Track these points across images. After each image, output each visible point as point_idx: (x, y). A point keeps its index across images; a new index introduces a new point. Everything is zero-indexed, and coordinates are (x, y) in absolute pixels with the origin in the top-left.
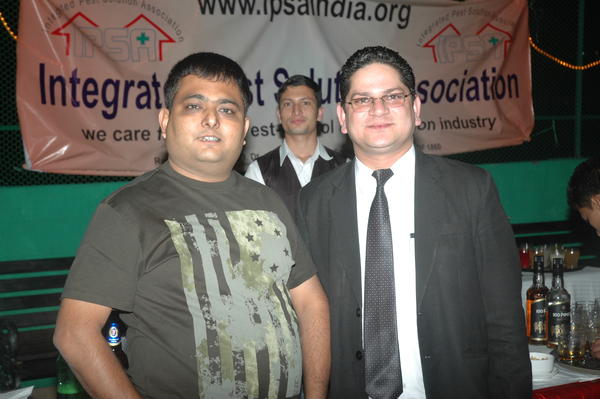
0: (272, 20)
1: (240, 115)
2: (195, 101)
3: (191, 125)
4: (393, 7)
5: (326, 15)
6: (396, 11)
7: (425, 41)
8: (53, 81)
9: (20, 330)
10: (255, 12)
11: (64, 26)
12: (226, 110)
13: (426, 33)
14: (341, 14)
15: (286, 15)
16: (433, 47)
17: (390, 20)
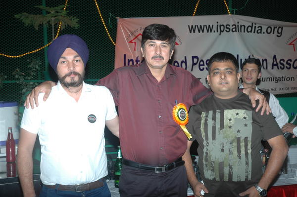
0: (220, 34)
1: (234, 73)
2: (217, 71)
3: (217, 80)
4: (275, 28)
5: (244, 32)
6: (276, 30)
7: (290, 42)
8: (129, 61)
9: (113, 160)
10: (213, 31)
11: (134, 39)
12: (229, 72)
13: (290, 38)
14: (251, 31)
15: (227, 33)
16: (294, 44)
17: (273, 33)
